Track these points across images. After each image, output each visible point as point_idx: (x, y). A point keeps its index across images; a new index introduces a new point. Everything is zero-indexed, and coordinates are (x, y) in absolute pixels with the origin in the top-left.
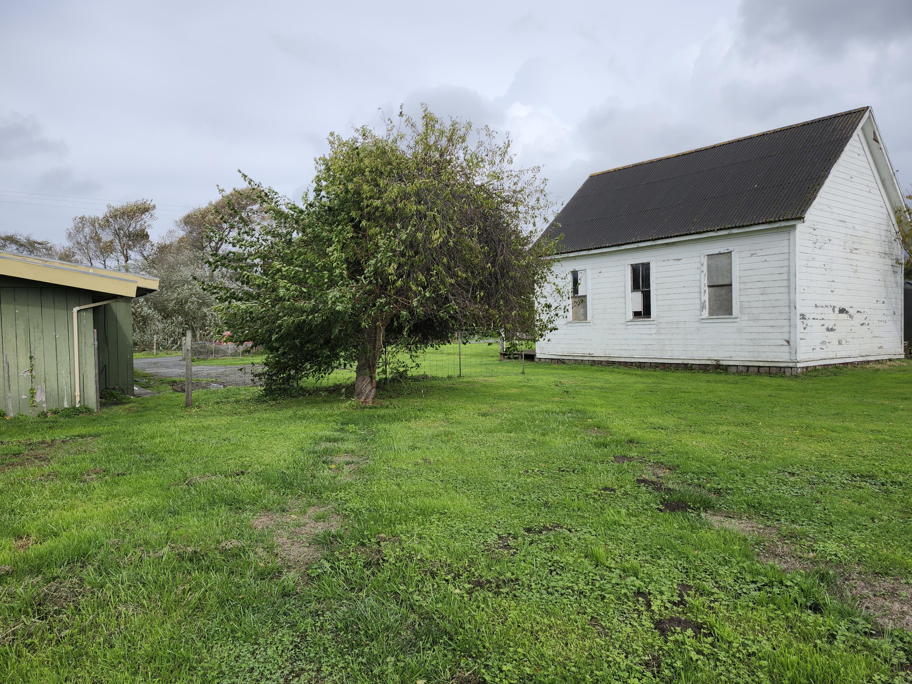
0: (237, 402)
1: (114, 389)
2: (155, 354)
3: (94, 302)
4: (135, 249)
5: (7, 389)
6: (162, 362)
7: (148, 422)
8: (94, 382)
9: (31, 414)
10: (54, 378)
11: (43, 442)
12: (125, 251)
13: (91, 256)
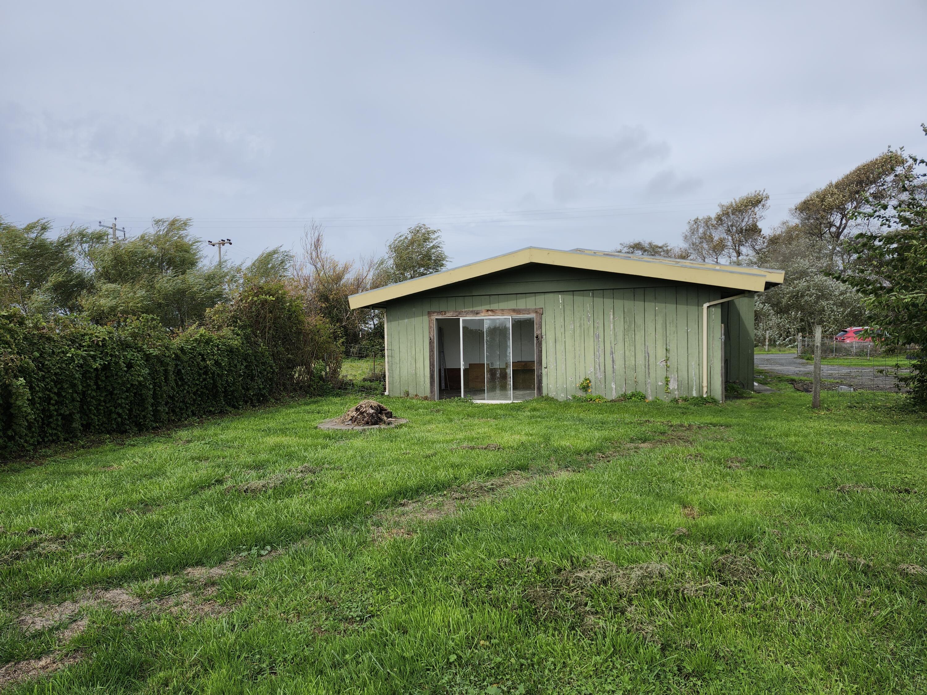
0: (875, 408)
1: (734, 383)
2: (767, 350)
3: (722, 298)
4: (747, 245)
5: (647, 376)
6: (776, 359)
7: (775, 419)
8: (720, 375)
9: (665, 399)
10: (685, 369)
11: (682, 426)
12: (737, 248)
13: (705, 255)
